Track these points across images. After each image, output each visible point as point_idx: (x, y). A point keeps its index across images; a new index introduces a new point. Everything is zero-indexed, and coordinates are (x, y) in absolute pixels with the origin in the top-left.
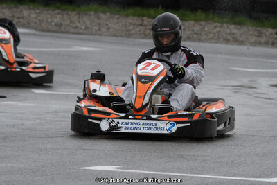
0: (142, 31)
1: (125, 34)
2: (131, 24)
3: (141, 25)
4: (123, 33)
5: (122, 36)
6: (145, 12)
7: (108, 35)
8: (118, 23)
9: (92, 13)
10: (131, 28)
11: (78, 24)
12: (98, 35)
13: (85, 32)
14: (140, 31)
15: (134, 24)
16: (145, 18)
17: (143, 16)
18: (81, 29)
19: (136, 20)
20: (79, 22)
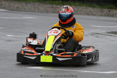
0: (53, 10)
1: (46, 11)
2: (48, 7)
3: (52, 8)
4: (45, 11)
5: (44, 13)
6: (54, 2)
7: (39, 12)
8: (43, 7)
9: (32, 3)
10: (48, 9)
11: (26, 7)
12: (34, 12)
13: (29, 10)
14: (52, 10)
15: (49, 7)
16: (54, 5)
17: (53, 4)
18: (27, 9)
19: (50, 6)
20: (26, 6)
